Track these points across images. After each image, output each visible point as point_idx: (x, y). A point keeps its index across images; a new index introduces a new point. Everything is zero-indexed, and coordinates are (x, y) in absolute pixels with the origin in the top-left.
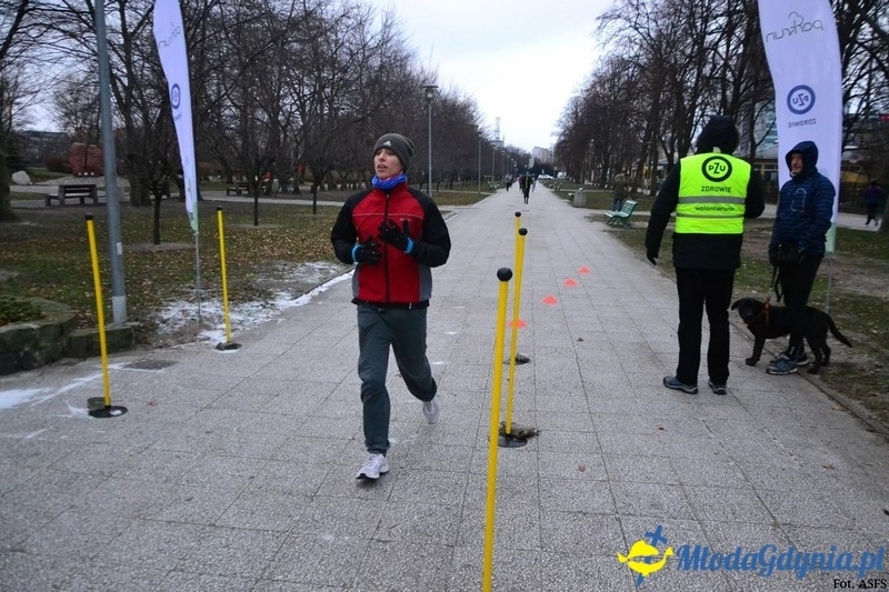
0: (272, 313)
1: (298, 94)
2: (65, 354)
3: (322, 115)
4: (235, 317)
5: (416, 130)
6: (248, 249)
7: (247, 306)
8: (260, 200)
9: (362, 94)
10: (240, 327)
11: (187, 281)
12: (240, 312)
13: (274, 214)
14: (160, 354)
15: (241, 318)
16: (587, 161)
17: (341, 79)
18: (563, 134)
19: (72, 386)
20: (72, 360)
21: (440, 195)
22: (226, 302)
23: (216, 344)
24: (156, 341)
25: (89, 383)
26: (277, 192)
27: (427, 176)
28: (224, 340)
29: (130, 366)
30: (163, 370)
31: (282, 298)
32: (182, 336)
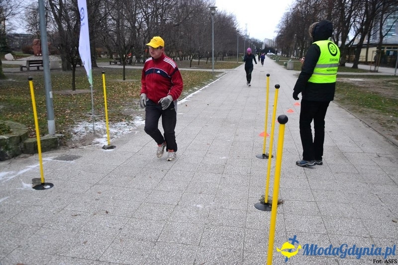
0: (132, 128)
1: (145, 13)
2: (23, 152)
4: (113, 130)
6: (120, 93)
7: (119, 124)
8: (126, 67)
10: (115, 136)
11: (88, 110)
12: (115, 128)
13: (133, 73)
14: (72, 152)
15: (116, 131)
16: (293, 46)
18: (280, 32)
19: (25, 171)
20: (27, 155)
22: (107, 122)
23: (102, 146)
24: (71, 144)
25: (34, 169)
26: (135, 63)
27: (211, 53)
28: (106, 144)
29: (57, 159)
30: (74, 161)
31: (138, 119)
32: (84, 141)
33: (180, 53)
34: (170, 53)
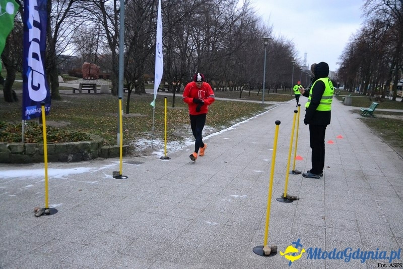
0: (183, 146)
1: (197, 40)
2: (99, 156)
3: (209, 51)
4: (168, 147)
5: (259, 60)
6: (170, 118)
7: (172, 143)
8: (176, 95)
9: (230, 40)
10: (170, 151)
11: (144, 130)
12: (170, 145)
14: (137, 159)
17: (220, 32)
18: (343, 64)
19: (104, 168)
20: (102, 159)
21: (270, 96)
23: (160, 157)
24: (135, 154)
25: (111, 167)
28: (164, 156)
29: (126, 162)
30: (139, 165)
31: (188, 140)
32: (145, 153)
33: (231, 82)
34: (220, 83)
